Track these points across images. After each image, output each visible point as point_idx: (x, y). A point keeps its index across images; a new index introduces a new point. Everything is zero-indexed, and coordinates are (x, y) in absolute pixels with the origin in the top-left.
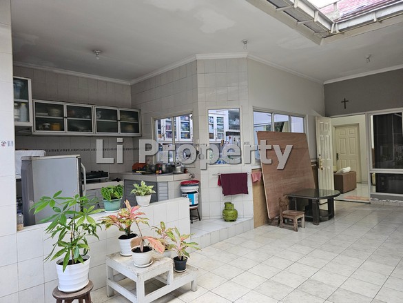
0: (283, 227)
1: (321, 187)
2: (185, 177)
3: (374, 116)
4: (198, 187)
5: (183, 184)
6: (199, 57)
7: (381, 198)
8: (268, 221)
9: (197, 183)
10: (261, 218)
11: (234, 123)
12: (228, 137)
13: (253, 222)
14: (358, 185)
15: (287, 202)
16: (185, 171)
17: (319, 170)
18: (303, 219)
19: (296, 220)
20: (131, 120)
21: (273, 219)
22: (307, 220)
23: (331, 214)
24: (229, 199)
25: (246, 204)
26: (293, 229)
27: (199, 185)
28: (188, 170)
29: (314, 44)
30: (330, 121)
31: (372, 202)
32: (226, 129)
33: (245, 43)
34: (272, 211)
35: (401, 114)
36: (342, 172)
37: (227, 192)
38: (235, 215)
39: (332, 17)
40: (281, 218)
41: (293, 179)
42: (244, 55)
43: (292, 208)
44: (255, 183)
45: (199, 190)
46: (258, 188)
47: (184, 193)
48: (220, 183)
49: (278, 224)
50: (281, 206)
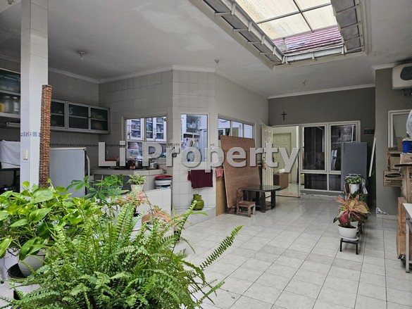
0: (239, 214)
1: (264, 183)
2: (158, 172)
3: (305, 128)
4: (170, 181)
5: (157, 178)
6: (175, 68)
7: (308, 193)
8: (226, 210)
9: (169, 177)
10: (221, 208)
11: (191, 126)
12: (185, 139)
13: (215, 210)
14: (289, 185)
15: (242, 194)
16: (157, 167)
17: (263, 170)
18: (254, 208)
19: (249, 208)
20: (100, 118)
21: (230, 208)
22: (257, 209)
23: (273, 205)
24: (196, 191)
25: (210, 196)
26: (247, 216)
27: (171, 179)
28: (161, 166)
29: (268, 69)
30: (272, 130)
31: (301, 196)
32: (184, 132)
33: (217, 62)
34: (231, 201)
35: (323, 127)
36: (278, 173)
37: (195, 186)
38: (202, 205)
39: (282, 49)
40: (238, 207)
41: (245, 176)
42: (213, 70)
43: (245, 199)
44: (218, 178)
45: (172, 183)
46: (220, 182)
47: (159, 186)
48: (189, 178)
49: (235, 212)
50: (237, 197)
